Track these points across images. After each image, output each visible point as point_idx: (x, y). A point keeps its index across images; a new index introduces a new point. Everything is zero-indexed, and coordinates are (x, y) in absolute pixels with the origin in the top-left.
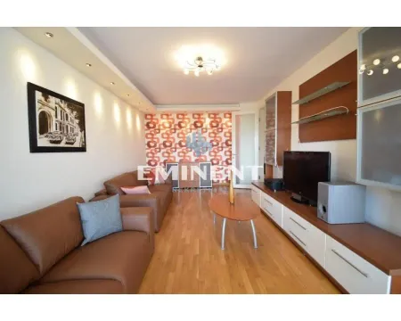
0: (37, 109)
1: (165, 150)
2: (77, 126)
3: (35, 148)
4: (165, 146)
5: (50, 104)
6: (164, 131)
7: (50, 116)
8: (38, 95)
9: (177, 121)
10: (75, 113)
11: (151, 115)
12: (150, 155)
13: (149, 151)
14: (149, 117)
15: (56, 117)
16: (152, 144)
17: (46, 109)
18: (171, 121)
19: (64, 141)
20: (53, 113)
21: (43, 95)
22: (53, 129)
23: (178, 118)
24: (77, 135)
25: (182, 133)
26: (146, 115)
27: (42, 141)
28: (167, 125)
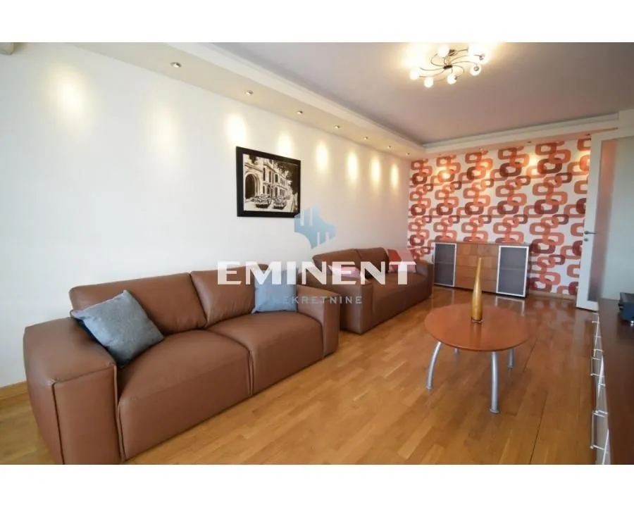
0: (244, 172)
1: (438, 220)
2: (289, 187)
3: (242, 213)
4: (440, 213)
5: (258, 166)
6: (440, 188)
7: (257, 179)
8: (246, 158)
9: (465, 167)
10: (287, 172)
11: (421, 162)
12: (414, 227)
13: (413, 220)
14: (417, 165)
15: (264, 179)
16: (418, 210)
17: (252, 172)
18: (454, 168)
19: (273, 204)
20: (260, 175)
21: (250, 158)
22: (260, 192)
23: (468, 160)
24: (288, 198)
25: (473, 189)
26: (413, 163)
27: (249, 206)
28: (446, 176)
